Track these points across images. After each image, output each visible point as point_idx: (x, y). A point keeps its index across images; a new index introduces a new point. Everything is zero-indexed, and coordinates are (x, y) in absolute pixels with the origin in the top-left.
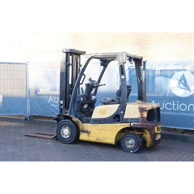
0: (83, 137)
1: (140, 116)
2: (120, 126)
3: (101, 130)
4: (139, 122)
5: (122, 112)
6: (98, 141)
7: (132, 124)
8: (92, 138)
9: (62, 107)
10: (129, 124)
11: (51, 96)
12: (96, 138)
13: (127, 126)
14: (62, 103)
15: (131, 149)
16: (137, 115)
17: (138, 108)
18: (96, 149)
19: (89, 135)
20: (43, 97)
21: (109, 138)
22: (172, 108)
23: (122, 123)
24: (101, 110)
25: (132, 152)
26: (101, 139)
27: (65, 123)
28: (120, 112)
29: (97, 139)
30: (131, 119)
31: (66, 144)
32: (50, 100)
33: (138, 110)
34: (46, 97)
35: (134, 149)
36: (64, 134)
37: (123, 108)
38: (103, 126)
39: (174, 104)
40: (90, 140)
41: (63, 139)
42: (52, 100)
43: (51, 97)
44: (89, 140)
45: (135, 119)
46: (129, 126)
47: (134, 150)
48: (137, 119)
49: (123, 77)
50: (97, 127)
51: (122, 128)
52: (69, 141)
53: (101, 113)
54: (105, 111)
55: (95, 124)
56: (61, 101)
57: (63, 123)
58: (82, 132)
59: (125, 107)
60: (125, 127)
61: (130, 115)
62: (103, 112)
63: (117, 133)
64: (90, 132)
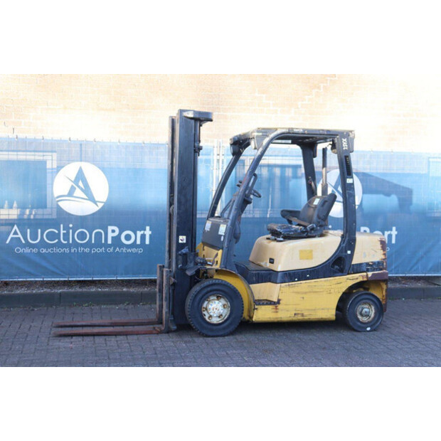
0: (263, 314)
1: (383, 257)
2: (344, 282)
3: (306, 293)
4: (381, 269)
5: (349, 252)
6: (299, 318)
7: (370, 274)
8: (285, 314)
9: (185, 250)
10: (365, 274)
11: (18, 225)
12: (294, 312)
13: (361, 279)
14: (185, 241)
15: (368, 324)
16: (378, 256)
17: (379, 243)
19: (276, 308)
21: (323, 309)
23: (348, 274)
24: (301, 252)
25: (368, 329)
26: (305, 313)
28: (346, 252)
29: (295, 314)
30: (368, 264)
31: (218, 336)
32: (12, 236)
33: (379, 246)
35: (372, 323)
37: (349, 242)
38: (310, 284)
40: (279, 319)
41: (209, 327)
42: (19, 236)
43: (16, 227)
44: (276, 320)
45: (374, 263)
46: (365, 279)
47: (374, 324)
48: (378, 262)
49: (349, 180)
50: (295, 289)
51: (350, 283)
52: (224, 328)
53: (301, 258)
54: (311, 251)
55: (290, 283)
56: (181, 237)
57: (209, 289)
58: (259, 304)
59: (354, 240)
60: (358, 281)
61: (365, 256)
62: (307, 254)
63: (340, 295)
64: (279, 302)
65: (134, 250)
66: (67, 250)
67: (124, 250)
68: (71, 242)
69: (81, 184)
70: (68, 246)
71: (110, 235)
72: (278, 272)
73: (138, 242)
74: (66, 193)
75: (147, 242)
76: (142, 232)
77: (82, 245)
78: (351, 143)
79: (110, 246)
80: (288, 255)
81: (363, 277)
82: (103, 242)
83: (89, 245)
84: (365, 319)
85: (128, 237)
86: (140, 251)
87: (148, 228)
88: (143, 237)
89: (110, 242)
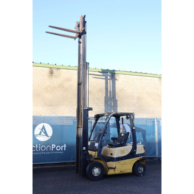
0: (111, 172)
2: (134, 160)
3: (123, 164)
4: (144, 156)
5: (135, 150)
6: (122, 173)
7: (141, 157)
8: (117, 172)
10: (140, 157)
12: (120, 171)
16: (143, 151)
19: (115, 170)
21: (128, 169)
23: (135, 158)
24: (121, 151)
25: (142, 175)
26: (123, 171)
30: (140, 154)
33: (143, 148)
35: (143, 173)
36: (94, 174)
37: (134, 147)
38: (124, 161)
44: (115, 174)
45: (142, 154)
46: (140, 159)
49: (134, 128)
50: (120, 163)
51: (136, 160)
53: (121, 153)
55: (118, 161)
56: (84, 148)
58: (110, 169)
59: (136, 147)
60: (138, 159)
61: (139, 151)
62: (123, 152)
63: (133, 165)
64: (115, 168)
65: (60, 152)
66: (38, 153)
67: (57, 152)
68: (39, 150)
69: (43, 130)
70: (39, 152)
71: (53, 147)
72: (114, 158)
73: (62, 150)
74: (39, 134)
75: (65, 150)
76: (63, 146)
77: (43, 151)
78: (133, 117)
79: (52, 151)
80: (117, 152)
82: (50, 150)
83: (45, 151)
84: (140, 172)
85: (58, 148)
86: (62, 153)
87: (65, 145)
88: (63, 148)
89: (52, 150)
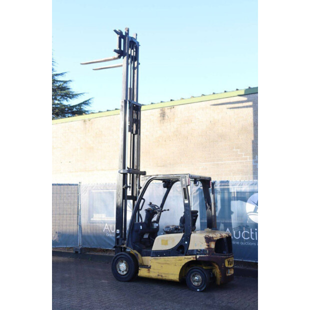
0: (143, 272)
1: (207, 247)
2: (184, 260)
3: (163, 264)
4: (206, 254)
5: (186, 243)
6: (160, 277)
7: (198, 256)
8: (153, 274)
9: (118, 237)
10: (195, 256)
11: (107, 223)
12: (158, 274)
13: (192, 259)
14: (119, 232)
15: (198, 287)
16: (204, 246)
17: (204, 238)
18: (157, 287)
19: (149, 270)
20: (98, 224)
21: (172, 274)
22: (250, 237)
23: (186, 255)
24: (162, 240)
25: (198, 290)
26: (163, 275)
27: (122, 256)
30: (197, 250)
31: (123, 281)
32: (105, 228)
33: (204, 240)
34: (100, 225)
36: (120, 270)
37: (187, 238)
38: (165, 259)
39: (252, 233)
40: (151, 277)
42: (108, 228)
43: (106, 225)
44: (149, 277)
45: (201, 250)
46: (195, 259)
47: (201, 288)
48: (204, 250)
49: (187, 202)
50: (158, 261)
51: (187, 261)
53: (162, 244)
54: (167, 241)
56: (117, 230)
58: (142, 267)
60: (191, 260)
61: (196, 246)
63: (181, 267)
64: (150, 267)
80: (156, 242)
81: (193, 258)
84: (196, 284)
